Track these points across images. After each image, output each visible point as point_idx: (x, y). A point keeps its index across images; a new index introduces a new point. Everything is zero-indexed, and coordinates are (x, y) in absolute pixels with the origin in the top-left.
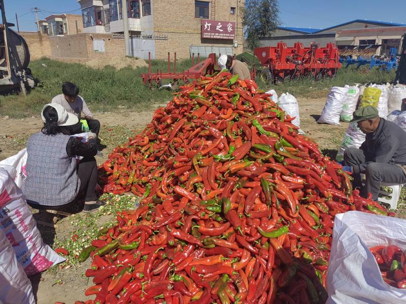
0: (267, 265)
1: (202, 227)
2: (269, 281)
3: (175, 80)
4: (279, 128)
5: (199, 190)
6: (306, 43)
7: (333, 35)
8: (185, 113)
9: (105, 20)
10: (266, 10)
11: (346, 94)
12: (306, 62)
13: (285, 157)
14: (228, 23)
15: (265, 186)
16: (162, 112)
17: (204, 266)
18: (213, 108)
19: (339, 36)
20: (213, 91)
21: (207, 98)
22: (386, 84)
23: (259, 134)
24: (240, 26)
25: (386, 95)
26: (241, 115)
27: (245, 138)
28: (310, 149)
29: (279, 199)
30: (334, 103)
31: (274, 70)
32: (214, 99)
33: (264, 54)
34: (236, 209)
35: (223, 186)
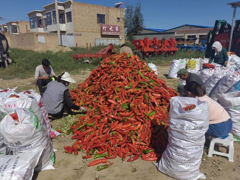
0: (148, 127)
1: (121, 113)
2: (149, 132)
3: (91, 58)
4: (150, 75)
5: (118, 101)
6: (159, 37)
7: (173, 33)
8: (107, 71)
9: (44, 24)
10: (137, 20)
11: (180, 63)
12: (160, 48)
13: (153, 86)
14: (116, 26)
15: (146, 98)
16: (95, 71)
17: (124, 128)
18: (121, 68)
19: (177, 34)
20: (120, 61)
21: (117, 64)
22: (199, 58)
23: (141, 78)
24: (123, 28)
25: (199, 63)
26: (133, 71)
27: (136, 80)
28: (162, 83)
29: (151, 102)
30: (175, 68)
31: (144, 52)
32: (120, 64)
33: (138, 44)
34: (135, 106)
35: (128, 99)
